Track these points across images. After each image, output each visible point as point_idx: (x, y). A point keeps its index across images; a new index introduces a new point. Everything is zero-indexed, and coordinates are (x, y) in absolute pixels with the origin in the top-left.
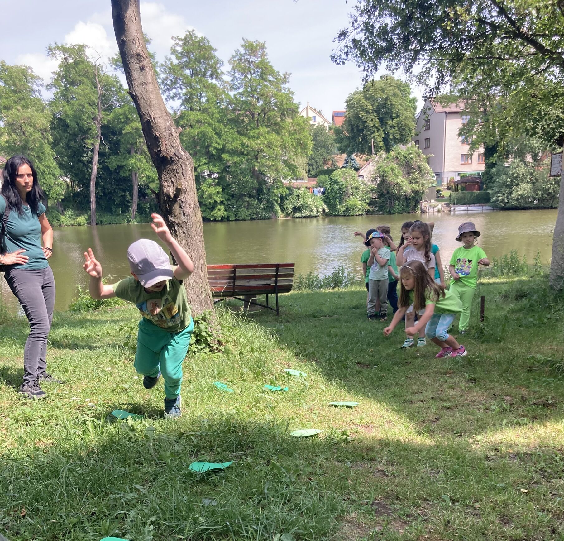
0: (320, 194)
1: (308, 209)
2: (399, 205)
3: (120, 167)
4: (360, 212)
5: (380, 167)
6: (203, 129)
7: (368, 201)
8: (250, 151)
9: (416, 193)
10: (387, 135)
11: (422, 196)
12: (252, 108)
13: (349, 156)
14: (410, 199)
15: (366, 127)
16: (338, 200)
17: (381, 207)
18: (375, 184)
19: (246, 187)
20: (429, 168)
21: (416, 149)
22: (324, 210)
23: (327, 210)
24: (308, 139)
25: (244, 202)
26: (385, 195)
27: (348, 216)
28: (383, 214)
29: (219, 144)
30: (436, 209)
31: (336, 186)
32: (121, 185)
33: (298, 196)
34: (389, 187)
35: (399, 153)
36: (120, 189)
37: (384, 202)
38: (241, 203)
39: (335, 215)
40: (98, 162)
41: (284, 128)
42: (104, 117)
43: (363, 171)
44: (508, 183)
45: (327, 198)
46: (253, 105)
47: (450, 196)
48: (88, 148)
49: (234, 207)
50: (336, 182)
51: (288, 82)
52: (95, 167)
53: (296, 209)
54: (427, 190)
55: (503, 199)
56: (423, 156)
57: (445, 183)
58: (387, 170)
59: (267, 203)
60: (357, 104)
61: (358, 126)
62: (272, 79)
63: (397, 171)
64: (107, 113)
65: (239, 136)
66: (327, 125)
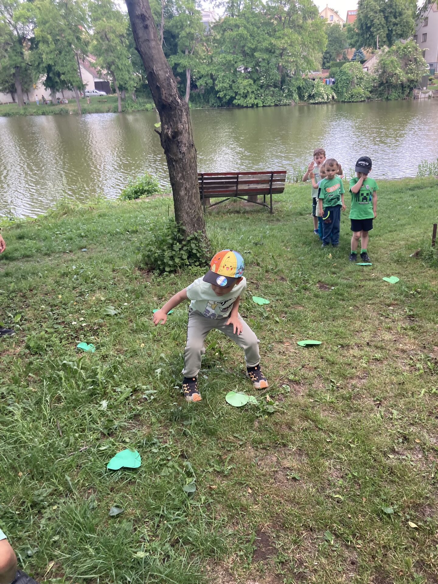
0: (331, 84)
1: (321, 96)
2: (395, 93)
3: (177, 65)
4: (363, 99)
5: (382, 60)
6: (240, 32)
7: (369, 89)
8: (276, 49)
9: (411, 81)
10: (390, 31)
11: (416, 84)
12: (280, 12)
13: (357, 50)
14: (405, 87)
15: (372, 25)
16: (345, 89)
17: (381, 94)
18: (377, 75)
19: (272, 79)
20: (424, 60)
21: (414, 44)
22: (333, 97)
23: (335, 97)
24: (323, 37)
25: (270, 91)
26: (385, 84)
27: (353, 102)
28: (381, 100)
29: (252, 44)
30: (427, 96)
31: (344, 77)
33: (313, 86)
34: (389, 77)
35: (399, 48)
37: (383, 90)
38: (268, 92)
39: (342, 102)
41: (305, 29)
42: (166, 24)
43: (368, 63)
45: (337, 87)
46: (281, 10)
49: (262, 96)
50: (345, 73)
53: (311, 97)
54: (420, 80)
56: (420, 50)
57: (437, 72)
58: (387, 62)
59: (288, 92)
60: (367, 5)
61: (367, 25)
63: (396, 63)
64: (168, 20)
65: (268, 37)
66: (341, 23)
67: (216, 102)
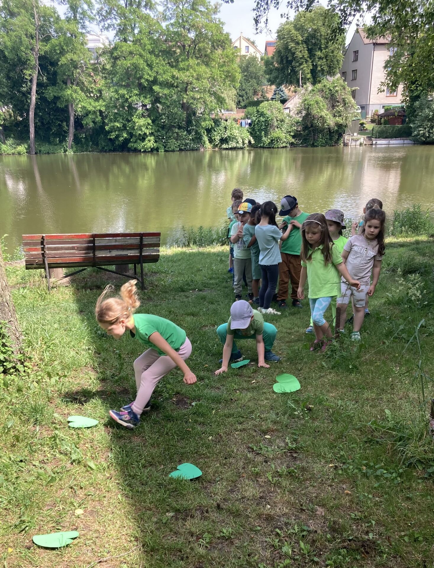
0: (247, 126)
1: (234, 140)
2: (322, 138)
3: (57, 98)
4: (284, 145)
5: (306, 100)
6: (134, 61)
7: (292, 134)
8: (180, 83)
9: (339, 126)
10: (315, 67)
11: (346, 129)
12: (183, 39)
13: (278, 88)
14: (333, 132)
15: (294, 59)
16: (263, 132)
17: (305, 140)
18: (300, 117)
19: (175, 119)
20: (353, 101)
21: (342, 81)
22: (250, 142)
23: (253, 142)
24: (236, 71)
25: (173, 133)
26: (310, 128)
27: (273, 148)
28: (306, 146)
29: (150, 76)
30: (358, 143)
31: (262, 119)
32: (59, 116)
33: (225, 128)
34: (313, 120)
35: (324, 86)
36: (57, 119)
37: (308, 135)
38: (170, 134)
39: (261, 147)
40: (37, 92)
41: (214, 60)
42: (41, 47)
43: (289, 103)
44: (431, 117)
45: (253, 129)
46: (184, 37)
47: (373, 130)
48: (27, 79)
49: (163, 138)
50: (262, 114)
51: (219, 12)
52: (34, 97)
53: (224, 141)
54: (350, 124)
55: (424, 134)
56: (348, 89)
57: (370, 116)
58: (312, 103)
59: (196, 134)
60: (287, 35)
61: (287, 58)
62: (203, 9)
63: (321, 104)
64: (45, 43)
65: (169, 67)
66: (259, 56)
67: (107, 145)
